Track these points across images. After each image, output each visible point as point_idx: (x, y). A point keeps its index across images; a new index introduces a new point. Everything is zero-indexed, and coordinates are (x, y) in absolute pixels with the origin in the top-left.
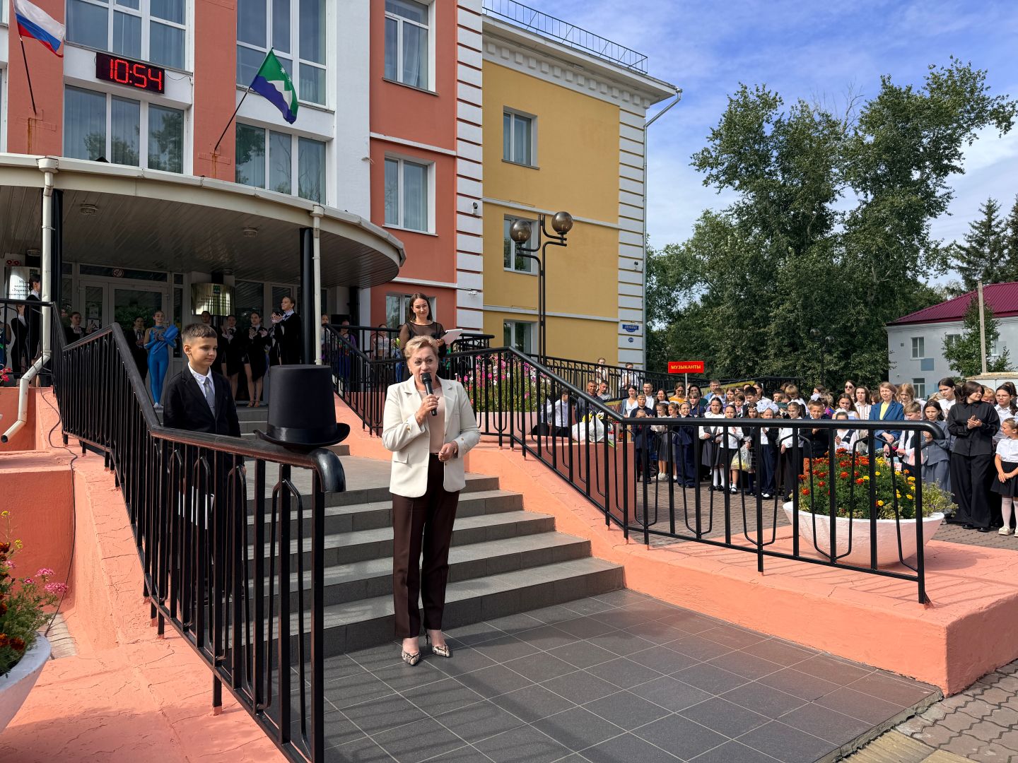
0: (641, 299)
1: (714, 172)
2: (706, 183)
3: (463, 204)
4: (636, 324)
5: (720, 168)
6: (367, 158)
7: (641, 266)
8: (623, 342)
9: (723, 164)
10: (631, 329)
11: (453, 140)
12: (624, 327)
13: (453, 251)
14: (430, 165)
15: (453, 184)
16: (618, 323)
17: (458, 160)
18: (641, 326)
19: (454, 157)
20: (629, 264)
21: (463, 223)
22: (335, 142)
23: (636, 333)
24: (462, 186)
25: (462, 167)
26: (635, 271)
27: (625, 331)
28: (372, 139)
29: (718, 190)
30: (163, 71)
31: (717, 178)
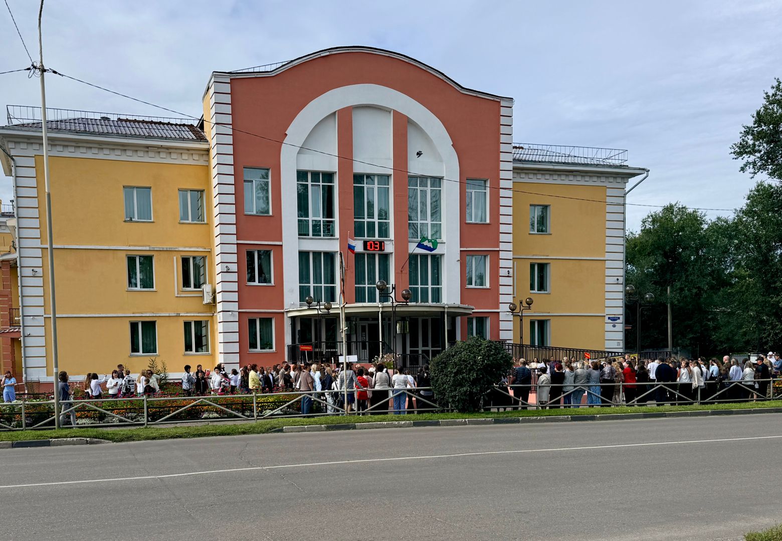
0: (622, 300)
1: (752, 158)
2: (743, 169)
3: (503, 272)
4: (619, 316)
5: (758, 155)
6: (459, 260)
7: (621, 280)
8: (609, 327)
9: (761, 151)
10: (614, 319)
11: (497, 242)
12: (609, 318)
13: (498, 294)
14: (487, 255)
15: (498, 263)
16: (605, 316)
17: (500, 252)
18: (621, 317)
19: (498, 251)
20: (613, 280)
21: (502, 281)
22: (445, 255)
23: (618, 321)
24: (502, 263)
25: (502, 255)
26: (618, 284)
27: (610, 321)
28: (461, 251)
29: (752, 175)
30: (384, 242)
31: (754, 163)
